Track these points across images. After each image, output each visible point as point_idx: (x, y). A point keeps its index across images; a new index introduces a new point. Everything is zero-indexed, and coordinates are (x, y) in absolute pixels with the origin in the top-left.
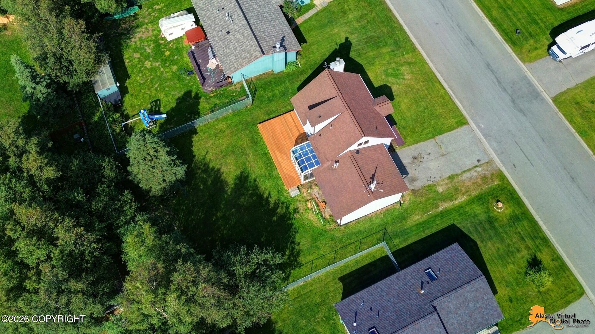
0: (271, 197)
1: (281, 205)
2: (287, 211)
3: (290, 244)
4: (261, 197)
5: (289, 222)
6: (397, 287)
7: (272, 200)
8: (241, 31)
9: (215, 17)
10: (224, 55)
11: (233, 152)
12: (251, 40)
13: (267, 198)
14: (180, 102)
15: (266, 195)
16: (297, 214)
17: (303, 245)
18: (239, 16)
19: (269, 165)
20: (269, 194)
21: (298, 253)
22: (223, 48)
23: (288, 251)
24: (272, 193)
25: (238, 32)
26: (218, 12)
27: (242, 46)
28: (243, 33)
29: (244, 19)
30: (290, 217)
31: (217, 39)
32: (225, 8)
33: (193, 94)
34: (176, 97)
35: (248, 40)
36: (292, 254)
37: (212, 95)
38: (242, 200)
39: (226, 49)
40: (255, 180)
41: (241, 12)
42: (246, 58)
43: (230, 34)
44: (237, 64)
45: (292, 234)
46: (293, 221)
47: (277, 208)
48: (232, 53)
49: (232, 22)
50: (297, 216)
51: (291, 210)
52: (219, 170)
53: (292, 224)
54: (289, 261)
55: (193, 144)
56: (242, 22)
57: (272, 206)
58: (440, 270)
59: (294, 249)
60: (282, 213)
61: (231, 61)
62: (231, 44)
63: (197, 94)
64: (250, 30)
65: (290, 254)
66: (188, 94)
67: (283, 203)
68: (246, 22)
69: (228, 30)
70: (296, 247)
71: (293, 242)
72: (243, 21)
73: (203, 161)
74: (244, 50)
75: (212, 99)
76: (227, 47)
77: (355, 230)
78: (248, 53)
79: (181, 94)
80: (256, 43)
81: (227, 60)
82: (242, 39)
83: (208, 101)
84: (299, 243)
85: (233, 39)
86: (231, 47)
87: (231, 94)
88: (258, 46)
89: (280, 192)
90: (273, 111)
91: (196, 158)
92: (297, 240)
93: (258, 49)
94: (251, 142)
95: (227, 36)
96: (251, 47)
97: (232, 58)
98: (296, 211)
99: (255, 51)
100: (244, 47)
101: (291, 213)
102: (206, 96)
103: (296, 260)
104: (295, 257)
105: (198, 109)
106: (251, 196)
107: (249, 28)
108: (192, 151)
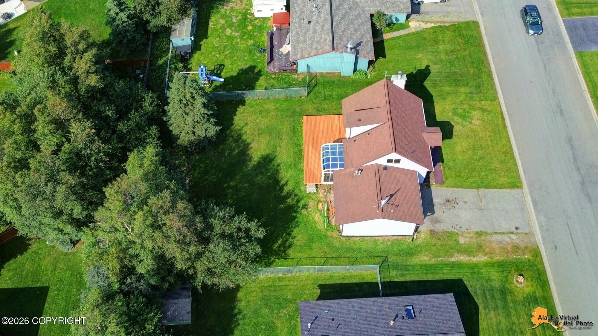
0: (287, 185)
1: (293, 196)
2: (297, 204)
3: (286, 235)
4: (277, 182)
6: (369, 311)
7: (286, 189)
8: (322, 24)
9: (304, 6)
11: (270, 134)
12: (328, 34)
13: (283, 185)
14: (242, 73)
15: (283, 182)
16: (305, 210)
17: (298, 240)
18: (326, 10)
19: (298, 156)
21: (290, 246)
23: (281, 240)
24: (289, 182)
25: (319, 24)
27: (317, 37)
28: (323, 26)
29: (330, 14)
30: (297, 210)
31: (297, 25)
33: (256, 70)
34: (240, 68)
35: (324, 33)
36: (283, 244)
37: (273, 76)
38: (259, 178)
40: (279, 165)
41: (329, 7)
42: (316, 49)
43: (311, 24)
44: (306, 53)
45: (292, 227)
47: (288, 198)
48: (305, 41)
49: (317, 14)
50: (304, 212)
51: (301, 205)
52: (249, 144)
53: (295, 217)
54: (278, 250)
55: (236, 113)
56: (327, 17)
57: (284, 193)
58: (422, 311)
59: (287, 240)
60: (291, 204)
61: (301, 48)
62: (308, 33)
63: (260, 71)
64: (330, 26)
65: (281, 244)
66: (252, 68)
67: (296, 195)
68: (330, 18)
69: (310, 20)
70: (291, 240)
71: (289, 234)
73: (238, 132)
75: (272, 80)
76: (303, 35)
77: (355, 247)
78: (320, 45)
79: (244, 66)
80: (331, 38)
81: (298, 46)
82: (320, 31)
83: (268, 80)
84: (295, 237)
85: (312, 29)
86: (307, 35)
87: (291, 82)
88: (331, 41)
89: (297, 184)
90: (324, 109)
91: (233, 126)
92: (294, 234)
94: (291, 130)
95: (308, 25)
97: (303, 46)
98: (305, 207)
99: (327, 45)
101: (299, 207)
102: (267, 76)
103: (284, 252)
104: (285, 248)
105: (255, 85)
106: (269, 178)
107: (330, 23)
108: (233, 119)
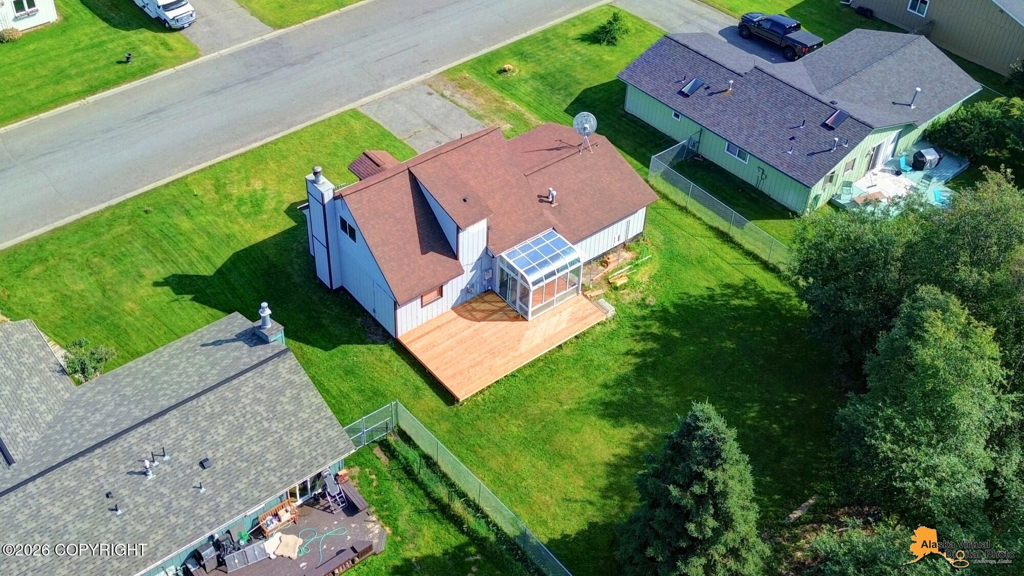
0: (631, 350)
1: (641, 331)
2: (650, 317)
3: (717, 301)
5: (672, 310)
7: (639, 347)
8: (204, 424)
9: (140, 519)
10: (283, 467)
11: (548, 442)
12: (238, 389)
13: (636, 355)
15: (633, 360)
16: (647, 302)
18: (146, 439)
20: (627, 353)
21: (728, 286)
22: (260, 473)
23: (733, 302)
24: (624, 349)
25: (206, 431)
26: (119, 512)
27: (255, 414)
28: (211, 417)
29: (160, 419)
30: (660, 312)
31: (225, 499)
32: (107, 488)
35: (237, 401)
36: (735, 296)
39: (264, 462)
41: (132, 433)
43: (210, 455)
44: (316, 421)
45: (695, 301)
46: (667, 304)
47: (653, 334)
49: (167, 458)
50: (651, 300)
52: (611, 466)
53: (676, 305)
56: (173, 423)
57: (651, 345)
58: (677, 80)
59: (723, 295)
60: (658, 324)
61: (307, 442)
62: (246, 449)
63: (395, 572)
64: (203, 398)
65: (738, 298)
67: (636, 327)
68: (174, 412)
69: (197, 467)
70: (718, 291)
71: (711, 297)
72: (167, 422)
73: (599, 505)
74: (271, 408)
75: (402, 524)
76: (260, 459)
80: (249, 374)
82: (231, 418)
83: (408, 535)
84: (708, 288)
85: (229, 446)
86: (255, 449)
88: (259, 369)
91: (595, 520)
93: (268, 368)
95: (217, 466)
96: (262, 387)
99: (276, 376)
100: (261, 409)
101: (652, 311)
102: (398, 548)
103: (744, 288)
104: (738, 290)
107: (195, 402)
108: (581, 533)
